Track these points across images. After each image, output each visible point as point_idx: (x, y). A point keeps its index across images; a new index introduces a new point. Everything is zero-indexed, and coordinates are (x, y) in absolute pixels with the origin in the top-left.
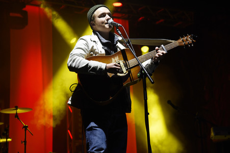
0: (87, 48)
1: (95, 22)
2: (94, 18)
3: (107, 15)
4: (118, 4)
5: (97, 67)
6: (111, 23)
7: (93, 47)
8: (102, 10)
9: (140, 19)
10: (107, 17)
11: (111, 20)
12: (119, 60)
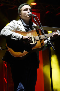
0: (14, 27)
1: (21, 13)
2: (21, 11)
3: (29, 10)
4: (34, 4)
5: (17, 36)
6: (30, 14)
7: (18, 27)
8: (26, 6)
9: (47, 12)
10: (29, 11)
11: (30, 13)
12: (32, 35)
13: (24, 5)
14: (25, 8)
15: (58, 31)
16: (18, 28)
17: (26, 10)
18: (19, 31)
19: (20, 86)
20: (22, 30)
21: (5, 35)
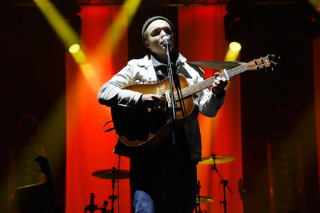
0: (130, 74)
1: (148, 41)
2: (147, 36)
3: (162, 31)
5: (129, 98)
7: (138, 72)
10: (163, 33)
12: (165, 89)
13: (150, 23)
14: (154, 29)
16: (138, 77)
17: (157, 32)
18: (142, 83)
19: (140, 206)
20: (148, 80)
21: (105, 98)
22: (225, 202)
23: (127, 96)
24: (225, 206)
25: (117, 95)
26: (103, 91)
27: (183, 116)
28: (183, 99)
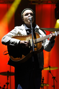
0: (15, 32)
3: (29, 14)
5: (15, 42)
10: (29, 15)
12: (30, 38)
15: (55, 32)
20: (23, 35)
21: (4, 41)
22: (54, 86)
23: (14, 41)
24: (54, 88)
25: (10, 41)
26: (4, 38)
27: (37, 49)
28: (37, 43)
